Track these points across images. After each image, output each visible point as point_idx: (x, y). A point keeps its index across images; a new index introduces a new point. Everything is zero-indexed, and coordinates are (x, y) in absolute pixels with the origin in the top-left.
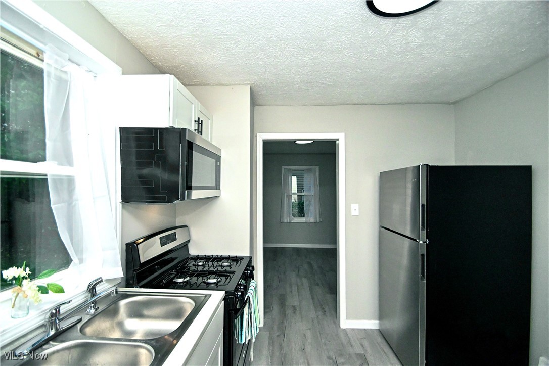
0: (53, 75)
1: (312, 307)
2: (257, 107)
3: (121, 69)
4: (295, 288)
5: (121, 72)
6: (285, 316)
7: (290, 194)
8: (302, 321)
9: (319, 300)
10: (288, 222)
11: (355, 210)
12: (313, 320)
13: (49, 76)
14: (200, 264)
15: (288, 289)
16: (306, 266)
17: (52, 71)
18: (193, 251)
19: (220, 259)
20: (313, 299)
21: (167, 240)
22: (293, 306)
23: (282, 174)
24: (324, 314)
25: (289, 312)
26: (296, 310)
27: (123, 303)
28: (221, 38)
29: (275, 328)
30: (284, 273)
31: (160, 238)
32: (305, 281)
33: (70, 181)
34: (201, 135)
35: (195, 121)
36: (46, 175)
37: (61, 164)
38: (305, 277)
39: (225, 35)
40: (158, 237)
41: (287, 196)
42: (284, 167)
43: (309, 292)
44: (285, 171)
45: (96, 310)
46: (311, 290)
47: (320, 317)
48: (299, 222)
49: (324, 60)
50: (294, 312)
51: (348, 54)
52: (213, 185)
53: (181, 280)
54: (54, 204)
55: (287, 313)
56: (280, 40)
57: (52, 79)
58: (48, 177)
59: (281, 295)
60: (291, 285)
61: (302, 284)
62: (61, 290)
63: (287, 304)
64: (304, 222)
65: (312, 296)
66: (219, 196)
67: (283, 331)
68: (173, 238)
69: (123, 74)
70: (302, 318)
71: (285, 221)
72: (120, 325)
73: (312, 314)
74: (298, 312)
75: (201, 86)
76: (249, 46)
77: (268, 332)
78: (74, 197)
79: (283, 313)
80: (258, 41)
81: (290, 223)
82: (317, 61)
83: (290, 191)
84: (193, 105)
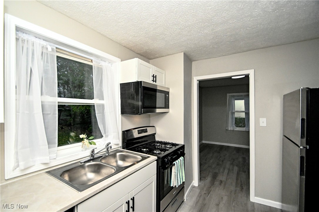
0: (96, 67)
1: (234, 184)
2: (193, 62)
3: (120, 59)
4: (226, 171)
5: (120, 60)
6: (213, 184)
7: (233, 111)
8: (223, 190)
9: (241, 181)
10: (232, 130)
11: (263, 122)
12: (231, 192)
13: (94, 69)
14: (158, 145)
15: (221, 170)
16: (240, 159)
17: (96, 66)
18: (157, 139)
19: (166, 143)
20: (237, 179)
21: (142, 132)
22: (221, 180)
23: (228, 99)
24: (241, 190)
25: (217, 183)
26: (222, 183)
27: (118, 154)
28: (157, 35)
29: (205, 189)
30: (223, 161)
31: (138, 130)
32: (236, 169)
33: (103, 106)
34: (156, 82)
35: (152, 76)
36: (94, 104)
37: (100, 100)
38: (237, 166)
39: (158, 33)
40: (137, 130)
41: (231, 113)
42: (228, 94)
43: (236, 176)
44: (229, 97)
45: (108, 154)
46: (238, 174)
47: (237, 191)
48: (241, 130)
49: (218, 29)
50: (220, 184)
51: (233, 22)
52: (164, 106)
53: (145, 150)
54: (97, 114)
55: (215, 183)
56: (186, 27)
57: (95, 69)
58: (95, 105)
59: (215, 173)
60: (224, 169)
61: (233, 170)
62: (95, 144)
63: (217, 178)
64: (244, 130)
65: (237, 177)
66: (169, 112)
67: (209, 192)
68: (146, 131)
69: (121, 61)
70: (224, 188)
71: (230, 129)
72: (117, 162)
73: (233, 188)
74: (222, 184)
75: (160, 57)
76: (172, 35)
77: (200, 190)
78: (105, 112)
79: (212, 183)
80: (175, 31)
81: (233, 130)
82: (214, 31)
83: (233, 110)
84: (151, 69)
